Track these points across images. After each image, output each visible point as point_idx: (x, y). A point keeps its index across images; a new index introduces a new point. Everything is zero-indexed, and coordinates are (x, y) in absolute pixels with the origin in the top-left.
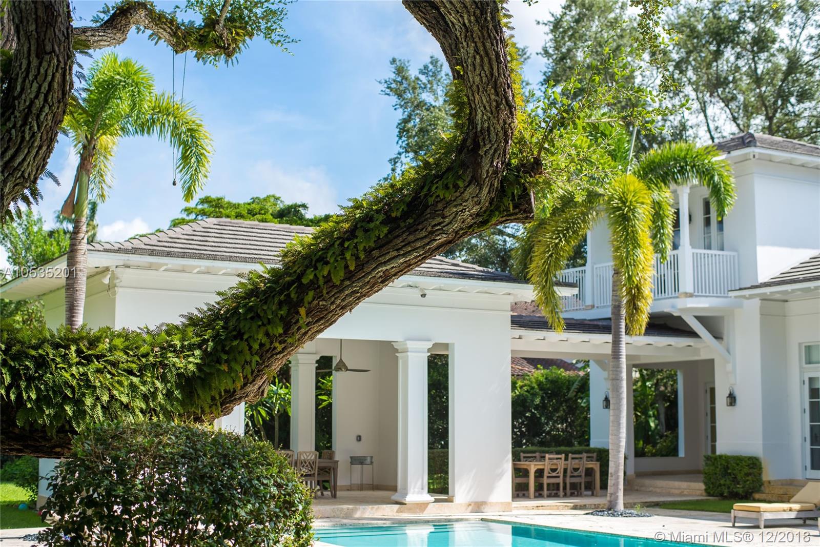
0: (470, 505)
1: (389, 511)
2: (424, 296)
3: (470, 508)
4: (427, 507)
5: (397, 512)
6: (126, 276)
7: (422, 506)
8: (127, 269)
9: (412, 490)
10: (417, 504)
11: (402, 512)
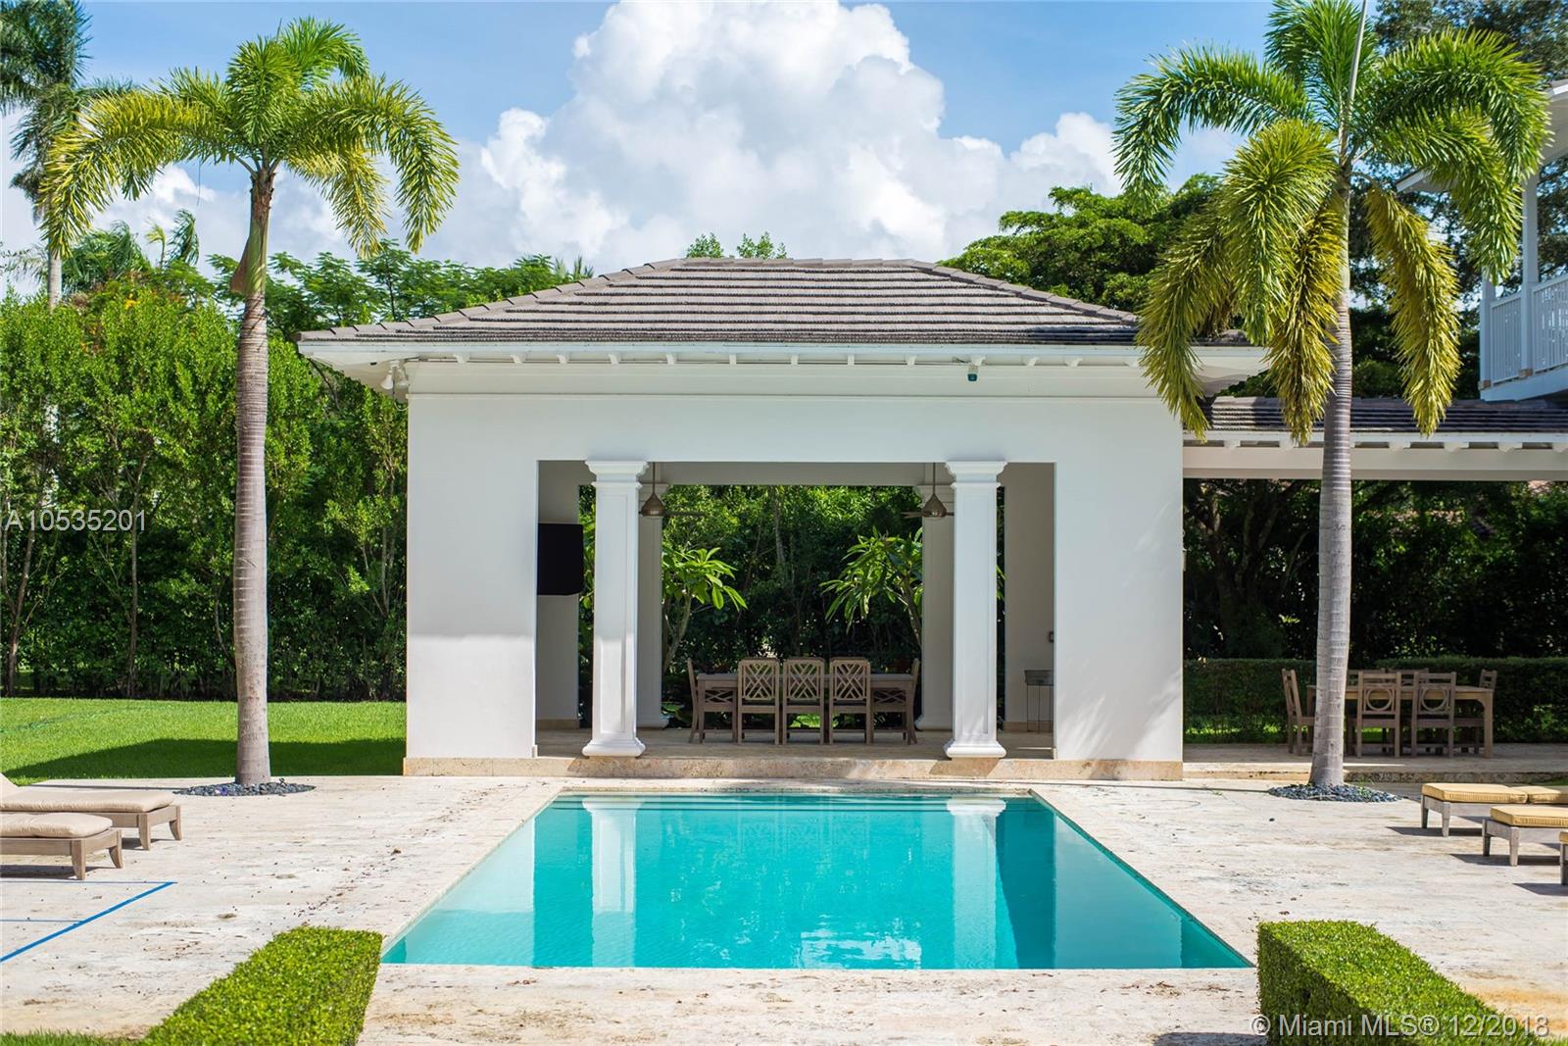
0: (1088, 764)
1: (914, 771)
2: (972, 378)
3: (1089, 771)
4: (994, 766)
5: (931, 772)
6: (422, 376)
7: (985, 764)
8: (423, 364)
9: (965, 734)
10: (974, 759)
11: (941, 773)
